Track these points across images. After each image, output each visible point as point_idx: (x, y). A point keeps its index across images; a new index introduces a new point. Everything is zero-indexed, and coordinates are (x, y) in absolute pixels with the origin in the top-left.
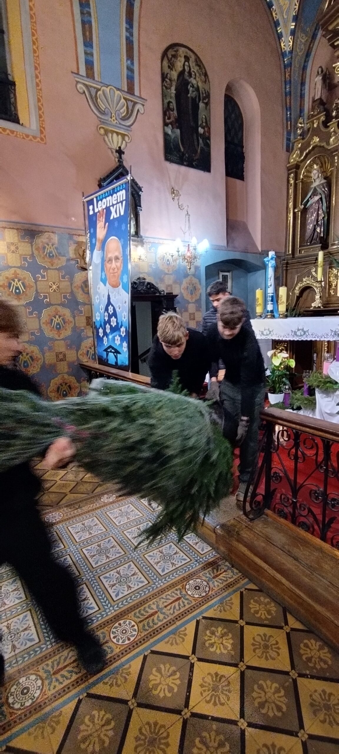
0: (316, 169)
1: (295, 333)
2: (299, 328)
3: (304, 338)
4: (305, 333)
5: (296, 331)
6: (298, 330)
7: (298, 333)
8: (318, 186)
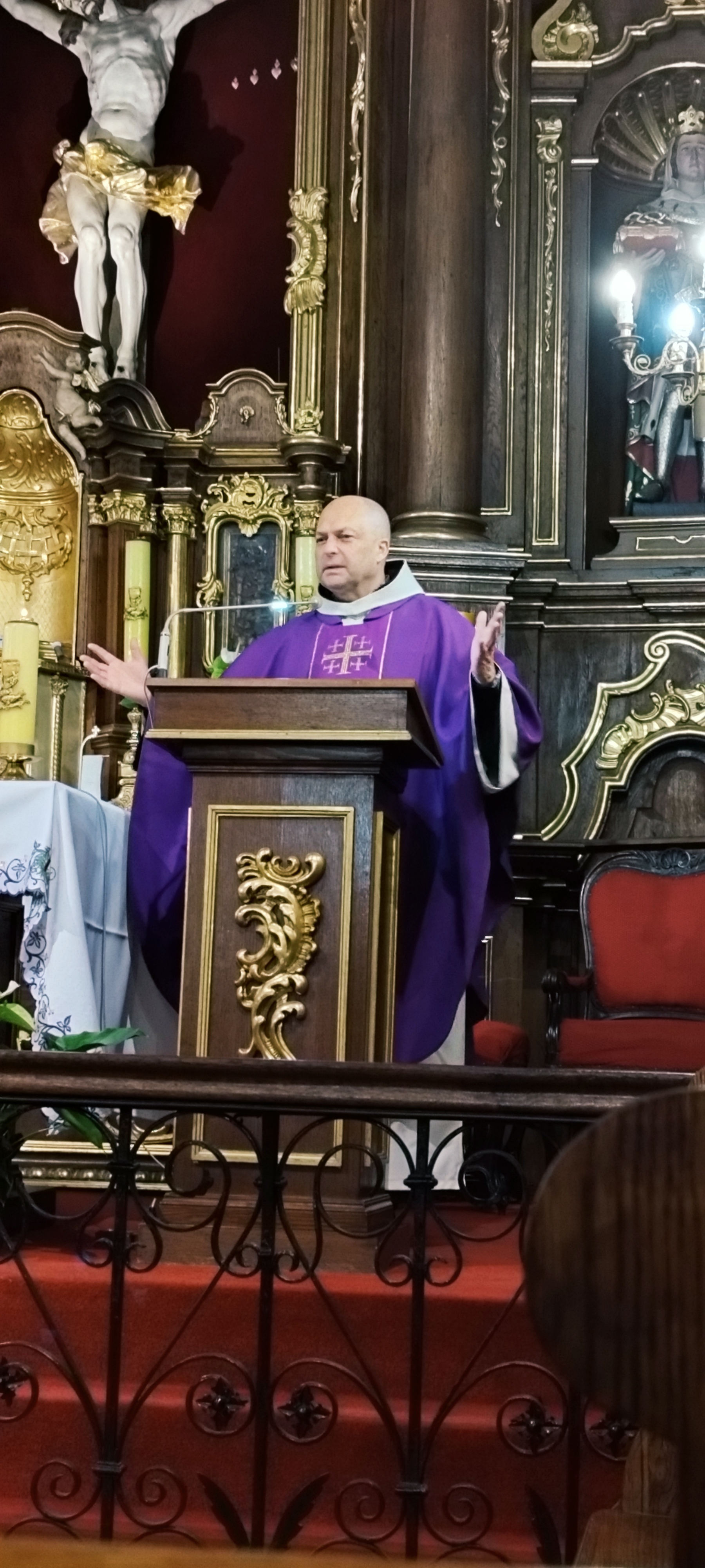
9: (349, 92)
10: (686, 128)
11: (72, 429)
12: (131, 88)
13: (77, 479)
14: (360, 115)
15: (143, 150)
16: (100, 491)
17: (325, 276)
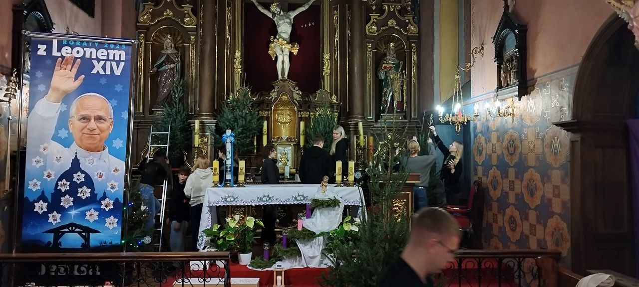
0: (169, 39)
1: (261, 199)
2: (265, 195)
3: (269, 203)
4: (270, 198)
5: (262, 197)
6: (264, 196)
7: (264, 199)
8: (172, 54)
9: (334, 37)
10: (392, 46)
11: (296, 100)
12: (287, 28)
13: (296, 108)
14: (337, 41)
15: (288, 40)
16: (300, 111)
17: (330, 69)
